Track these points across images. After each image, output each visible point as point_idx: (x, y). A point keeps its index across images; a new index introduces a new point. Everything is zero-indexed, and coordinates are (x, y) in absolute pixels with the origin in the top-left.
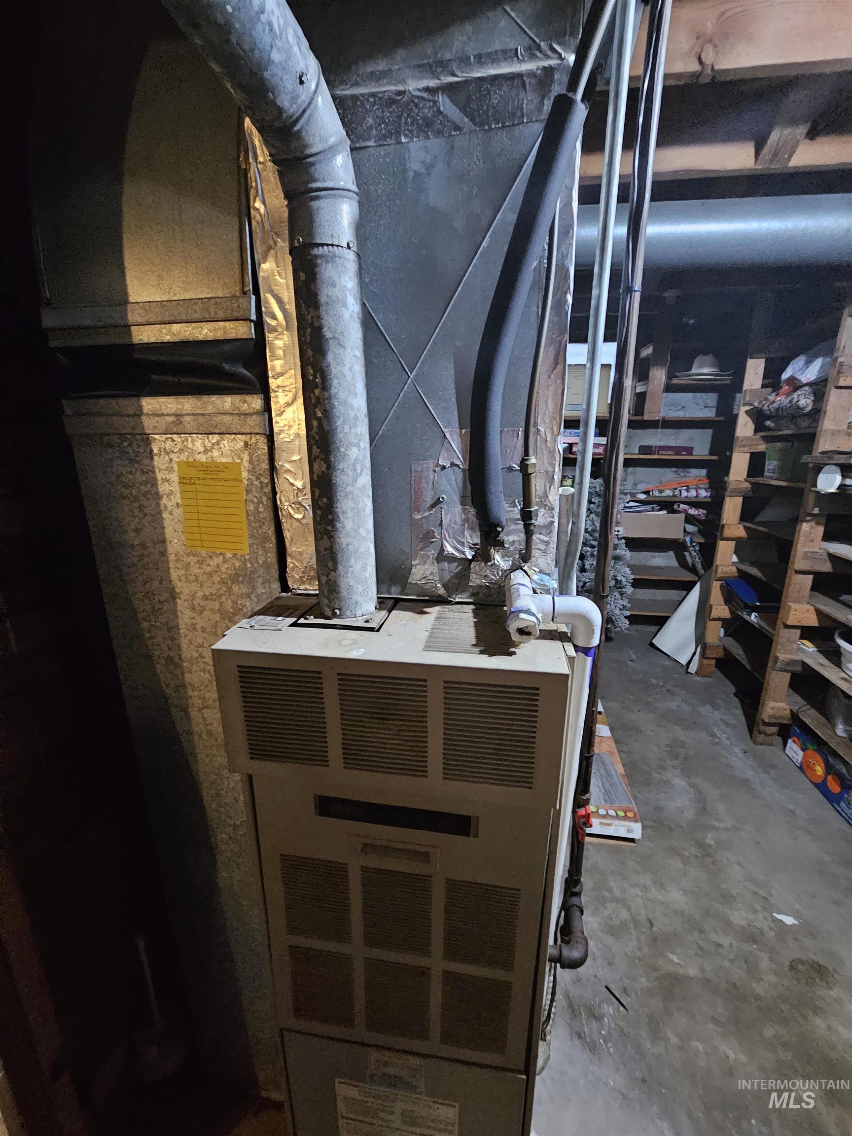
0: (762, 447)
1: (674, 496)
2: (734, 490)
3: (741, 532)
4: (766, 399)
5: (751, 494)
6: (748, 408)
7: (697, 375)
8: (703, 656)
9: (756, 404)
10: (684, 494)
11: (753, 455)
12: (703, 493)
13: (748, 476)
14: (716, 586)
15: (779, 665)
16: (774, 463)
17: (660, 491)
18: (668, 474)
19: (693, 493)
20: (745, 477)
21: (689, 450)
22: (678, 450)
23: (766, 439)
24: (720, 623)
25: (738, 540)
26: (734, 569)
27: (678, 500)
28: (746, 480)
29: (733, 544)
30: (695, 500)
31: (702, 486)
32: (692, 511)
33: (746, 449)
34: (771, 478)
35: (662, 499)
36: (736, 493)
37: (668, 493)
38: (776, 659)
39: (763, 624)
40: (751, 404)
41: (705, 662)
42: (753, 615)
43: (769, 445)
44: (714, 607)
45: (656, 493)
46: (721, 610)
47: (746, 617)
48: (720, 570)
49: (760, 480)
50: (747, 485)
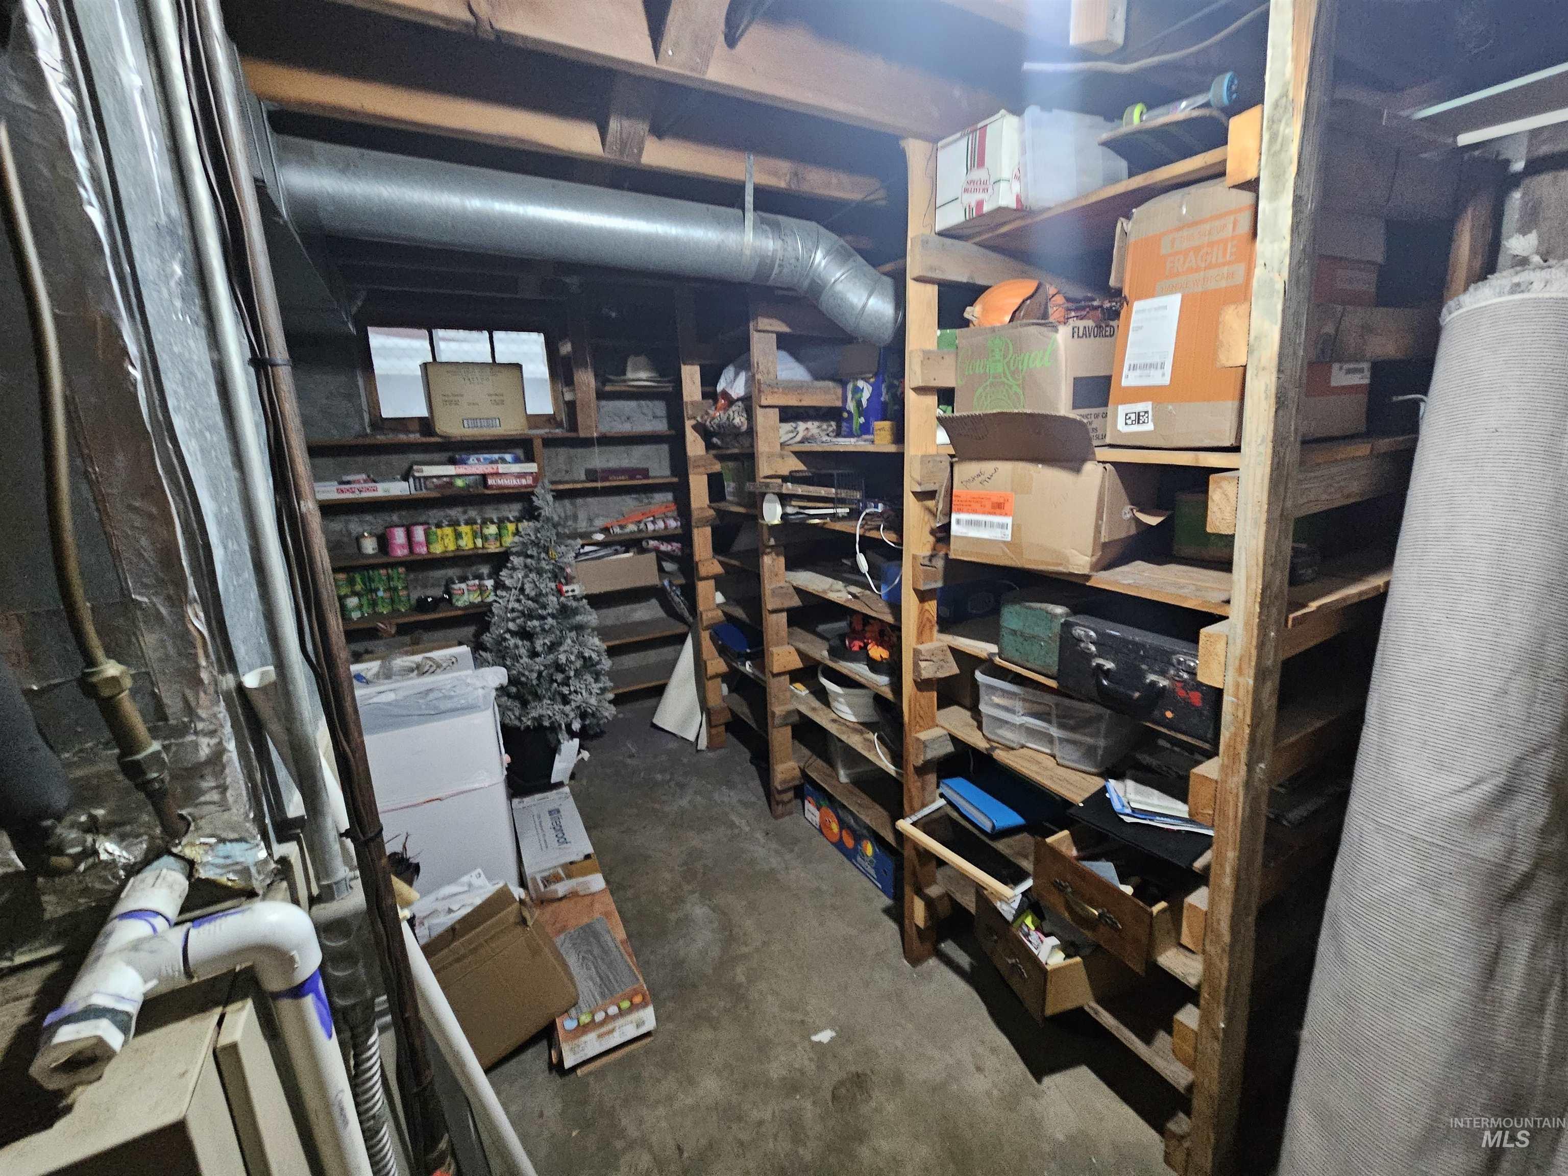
0: (717, 467)
1: (640, 531)
2: (700, 520)
3: (718, 569)
4: (707, 413)
5: (718, 522)
6: (693, 422)
7: (633, 380)
8: (710, 725)
9: (699, 419)
10: (651, 527)
11: (710, 476)
12: (673, 524)
13: (711, 501)
14: (705, 636)
15: (777, 721)
16: (732, 485)
17: (622, 527)
18: (629, 503)
19: (661, 525)
20: (707, 502)
21: (645, 473)
22: (632, 473)
23: (721, 458)
24: (719, 680)
25: (716, 578)
26: (720, 613)
27: (643, 535)
28: (710, 507)
29: (712, 583)
30: (665, 533)
31: (669, 514)
32: (665, 547)
33: (702, 470)
34: (731, 503)
35: (627, 537)
36: (704, 522)
37: (632, 527)
38: (773, 713)
39: (757, 673)
40: (695, 418)
41: (714, 731)
42: (748, 664)
43: (724, 464)
44: (708, 663)
45: (617, 530)
46: (717, 665)
47: (741, 668)
48: (704, 617)
49: (722, 505)
50: (712, 512)
